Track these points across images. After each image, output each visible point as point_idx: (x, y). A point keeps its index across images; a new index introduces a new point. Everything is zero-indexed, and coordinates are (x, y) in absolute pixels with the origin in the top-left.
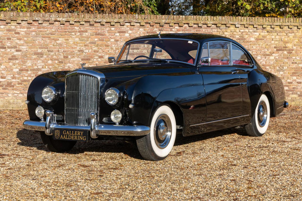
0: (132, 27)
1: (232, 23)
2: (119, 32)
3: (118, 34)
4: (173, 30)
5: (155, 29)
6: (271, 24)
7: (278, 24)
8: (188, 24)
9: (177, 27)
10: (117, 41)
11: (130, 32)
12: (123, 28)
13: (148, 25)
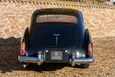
0: (10, 3)
1: (50, 2)
2: (4, 5)
3: (3, 6)
4: (27, 5)
5: (20, 4)
6: (64, 4)
7: (66, 4)
8: (33, 2)
9: (29, 4)
10: (3, 10)
11: (9, 5)
12: (6, 3)
13: (17, 2)
